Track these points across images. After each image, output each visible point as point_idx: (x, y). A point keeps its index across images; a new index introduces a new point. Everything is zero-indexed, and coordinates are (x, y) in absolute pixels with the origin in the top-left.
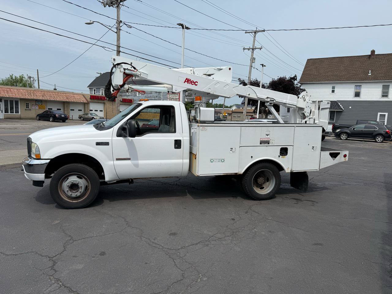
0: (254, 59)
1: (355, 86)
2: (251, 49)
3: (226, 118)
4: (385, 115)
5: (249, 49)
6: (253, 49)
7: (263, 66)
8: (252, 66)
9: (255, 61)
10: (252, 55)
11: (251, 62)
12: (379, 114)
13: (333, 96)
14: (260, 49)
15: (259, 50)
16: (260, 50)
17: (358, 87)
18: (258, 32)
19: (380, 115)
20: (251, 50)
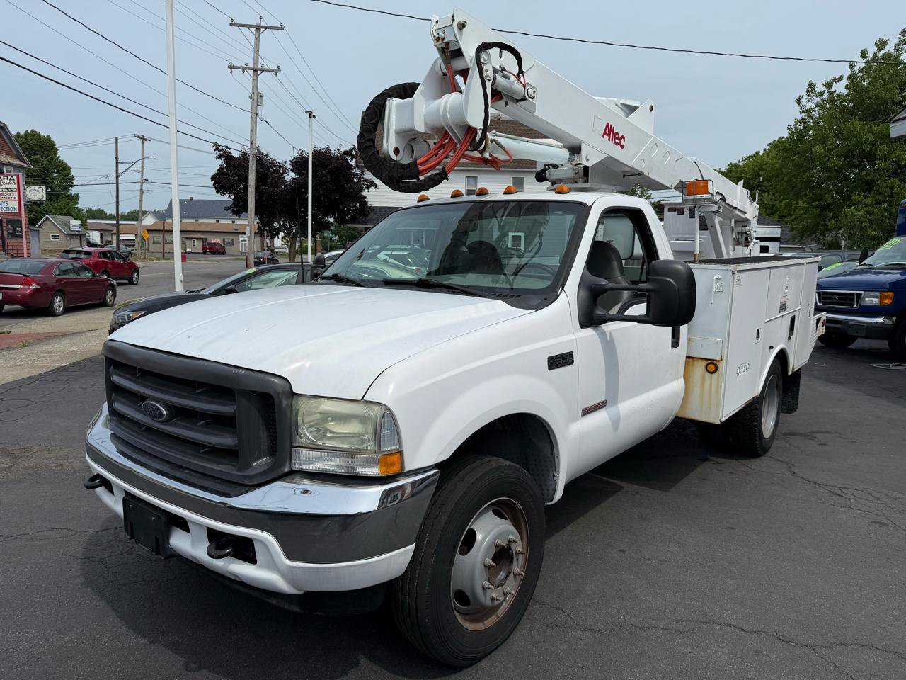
0: (261, 96)
1: (467, 177)
2: (250, 69)
3: (132, 246)
4: (520, 237)
5: (244, 69)
6: (255, 71)
7: (310, 117)
8: (257, 114)
9: (261, 102)
10: (255, 86)
11: (253, 104)
12: (511, 234)
13: (407, 198)
14: (276, 72)
15: (273, 74)
16: (276, 75)
17: (471, 180)
18: (266, 28)
19: (513, 236)
20: (251, 72)
